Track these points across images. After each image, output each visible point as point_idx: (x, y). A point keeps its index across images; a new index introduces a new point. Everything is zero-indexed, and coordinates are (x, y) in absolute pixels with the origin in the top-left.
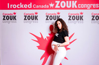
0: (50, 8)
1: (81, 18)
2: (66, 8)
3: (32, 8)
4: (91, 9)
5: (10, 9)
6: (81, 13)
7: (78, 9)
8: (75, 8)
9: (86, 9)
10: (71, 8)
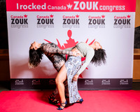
0: (67, 10)
1: (103, 22)
2: (86, 10)
3: (47, 10)
4: (113, 11)
5: (19, 10)
6: (103, 17)
7: (99, 11)
8: (96, 11)
9: (108, 11)
10: (92, 10)
